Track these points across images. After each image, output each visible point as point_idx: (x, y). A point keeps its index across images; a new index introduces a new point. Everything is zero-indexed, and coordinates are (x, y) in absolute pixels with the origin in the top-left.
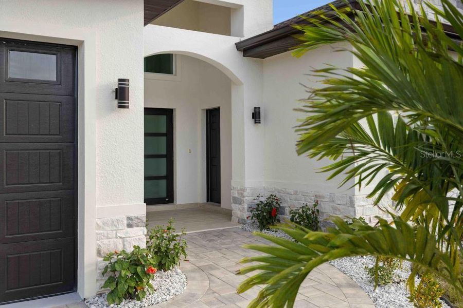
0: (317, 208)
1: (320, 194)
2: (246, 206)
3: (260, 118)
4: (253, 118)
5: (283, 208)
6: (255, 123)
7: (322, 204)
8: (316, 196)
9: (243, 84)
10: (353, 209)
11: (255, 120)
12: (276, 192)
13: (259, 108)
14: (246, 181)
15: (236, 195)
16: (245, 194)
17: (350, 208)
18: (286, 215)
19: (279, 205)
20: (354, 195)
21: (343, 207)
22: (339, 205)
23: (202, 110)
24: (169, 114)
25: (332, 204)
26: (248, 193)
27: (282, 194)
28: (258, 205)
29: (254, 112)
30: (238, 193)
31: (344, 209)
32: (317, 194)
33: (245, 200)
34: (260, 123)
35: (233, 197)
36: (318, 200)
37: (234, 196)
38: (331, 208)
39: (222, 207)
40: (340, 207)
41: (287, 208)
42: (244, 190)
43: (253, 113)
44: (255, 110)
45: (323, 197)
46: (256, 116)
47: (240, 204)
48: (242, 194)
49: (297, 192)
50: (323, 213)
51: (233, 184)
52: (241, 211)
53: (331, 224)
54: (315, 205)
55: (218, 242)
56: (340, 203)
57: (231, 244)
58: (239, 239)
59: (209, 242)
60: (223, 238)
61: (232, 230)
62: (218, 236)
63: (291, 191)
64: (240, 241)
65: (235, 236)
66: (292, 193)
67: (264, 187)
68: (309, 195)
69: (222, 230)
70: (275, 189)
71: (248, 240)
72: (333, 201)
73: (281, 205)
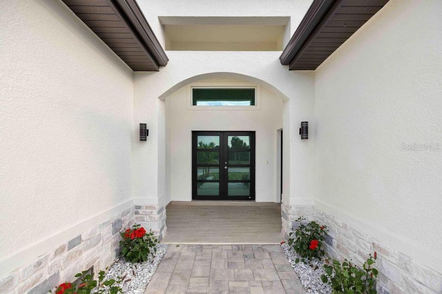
0: (373, 266)
2: (290, 225)
4: (300, 134)
5: (331, 239)
6: (302, 138)
7: (385, 263)
8: (373, 244)
9: (289, 100)
11: (302, 136)
13: (307, 122)
14: (291, 199)
15: (284, 210)
16: (290, 211)
18: (334, 249)
23: (277, 131)
24: (252, 134)
26: (293, 211)
27: (329, 221)
28: (300, 227)
32: (375, 242)
33: (290, 218)
34: (308, 138)
36: (377, 253)
38: (401, 279)
41: (334, 240)
42: (289, 207)
43: (300, 129)
45: (387, 254)
47: (287, 220)
48: (287, 210)
49: (346, 225)
50: (386, 279)
52: (287, 228)
54: (370, 262)
55: (236, 270)
56: (423, 282)
57: (245, 281)
58: (262, 272)
59: (226, 267)
60: (249, 262)
61: (270, 249)
62: (246, 257)
63: (340, 222)
64: (260, 276)
65: (264, 261)
66: (341, 226)
67: (313, 206)
68: (362, 237)
69: (259, 248)
70: (323, 213)
71: (273, 276)
72: (408, 270)
73: (329, 233)
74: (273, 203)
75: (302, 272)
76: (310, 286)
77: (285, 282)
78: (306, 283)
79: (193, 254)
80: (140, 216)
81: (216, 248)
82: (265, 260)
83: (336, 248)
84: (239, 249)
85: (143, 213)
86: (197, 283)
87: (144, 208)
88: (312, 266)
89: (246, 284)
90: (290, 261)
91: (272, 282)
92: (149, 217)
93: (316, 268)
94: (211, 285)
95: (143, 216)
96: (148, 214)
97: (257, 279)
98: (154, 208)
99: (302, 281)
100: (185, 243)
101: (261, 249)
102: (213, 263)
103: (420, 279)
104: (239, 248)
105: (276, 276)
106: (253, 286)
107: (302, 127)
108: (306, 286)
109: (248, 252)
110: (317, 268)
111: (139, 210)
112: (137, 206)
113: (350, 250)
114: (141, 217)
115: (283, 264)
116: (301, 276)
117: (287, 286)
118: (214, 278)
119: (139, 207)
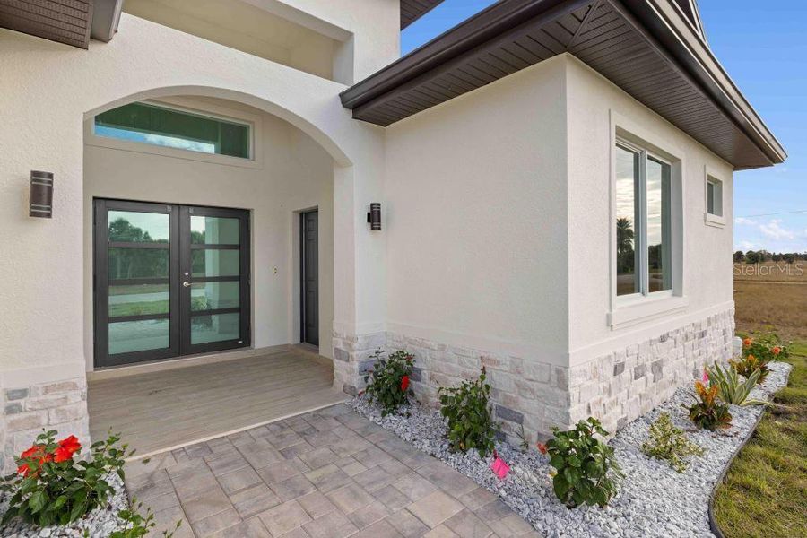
0: (485, 382)
1: (491, 357)
2: (356, 366)
3: (379, 221)
4: (369, 221)
5: (419, 371)
6: (373, 229)
7: (494, 374)
8: (481, 357)
9: (352, 165)
10: (565, 393)
11: (372, 225)
12: (407, 343)
13: (379, 204)
14: (357, 325)
15: (341, 346)
16: (356, 346)
17: (558, 391)
18: (425, 383)
19: (412, 365)
20: (567, 367)
21: (541, 386)
22: (531, 380)
23: (294, 212)
24: (243, 216)
25: (518, 379)
26: (360, 344)
27: (416, 348)
28: (377, 366)
29: (369, 211)
30: (344, 343)
31: (542, 390)
32: (483, 354)
33: (355, 357)
34: (380, 229)
35: (336, 349)
36: (487, 366)
37: (338, 347)
38: (513, 385)
39: (320, 354)
40: (535, 385)
41: (425, 372)
42: (354, 339)
43: (369, 214)
44: (372, 208)
45: (497, 362)
46: (374, 217)
47: (348, 361)
48: (350, 346)
49: (444, 346)
50: (496, 392)
51: (336, 328)
52: (349, 374)
53: (513, 414)
54: (483, 378)
55: (303, 457)
56: (534, 379)
57: (327, 465)
58: (344, 445)
59: (283, 459)
60: (314, 440)
61: (333, 413)
62: (305, 434)
63: (434, 345)
64: (345, 450)
65: (336, 431)
66: (436, 348)
67: (386, 333)
68: (468, 354)
69: (314, 416)
70: (405, 338)
71: (361, 445)
72: (519, 373)
73: (415, 365)
74: (286, 345)
75: (395, 426)
76: (413, 438)
77: (382, 445)
78: (408, 437)
79: (199, 461)
80: (27, 415)
81: (238, 438)
82: (337, 429)
83: (427, 381)
84: (282, 427)
85: (38, 407)
86: (250, 498)
87: (40, 392)
88: (403, 415)
89: (333, 468)
90: (371, 418)
91: (366, 451)
92: (57, 412)
93: (408, 417)
94: (277, 491)
95: (34, 414)
96: (55, 404)
97: (344, 455)
98: (74, 386)
99: (402, 436)
100: (162, 451)
101: (317, 415)
102: (253, 461)
103: (531, 377)
104: (281, 425)
105: (366, 442)
106: (345, 465)
107: (372, 211)
108: (408, 440)
109: (302, 427)
110: (409, 415)
111: (22, 402)
112: (14, 391)
113: (450, 375)
114: (30, 418)
115: (363, 425)
116: (397, 431)
117: (388, 448)
118: (273, 480)
119: (24, 393)
